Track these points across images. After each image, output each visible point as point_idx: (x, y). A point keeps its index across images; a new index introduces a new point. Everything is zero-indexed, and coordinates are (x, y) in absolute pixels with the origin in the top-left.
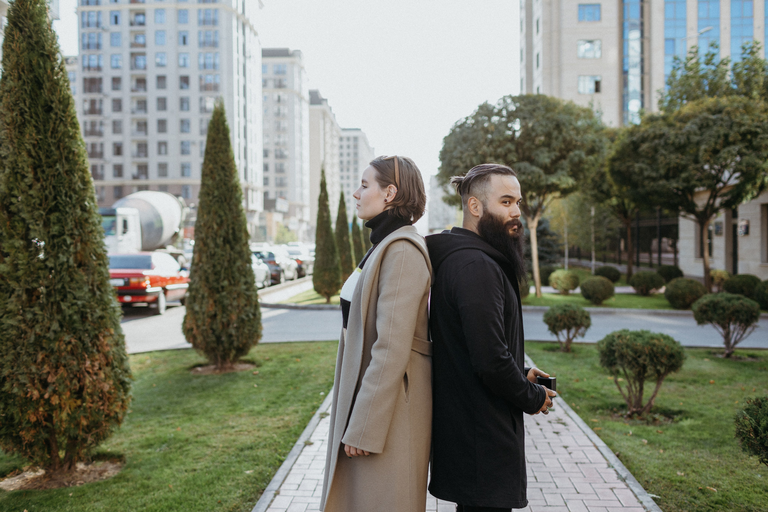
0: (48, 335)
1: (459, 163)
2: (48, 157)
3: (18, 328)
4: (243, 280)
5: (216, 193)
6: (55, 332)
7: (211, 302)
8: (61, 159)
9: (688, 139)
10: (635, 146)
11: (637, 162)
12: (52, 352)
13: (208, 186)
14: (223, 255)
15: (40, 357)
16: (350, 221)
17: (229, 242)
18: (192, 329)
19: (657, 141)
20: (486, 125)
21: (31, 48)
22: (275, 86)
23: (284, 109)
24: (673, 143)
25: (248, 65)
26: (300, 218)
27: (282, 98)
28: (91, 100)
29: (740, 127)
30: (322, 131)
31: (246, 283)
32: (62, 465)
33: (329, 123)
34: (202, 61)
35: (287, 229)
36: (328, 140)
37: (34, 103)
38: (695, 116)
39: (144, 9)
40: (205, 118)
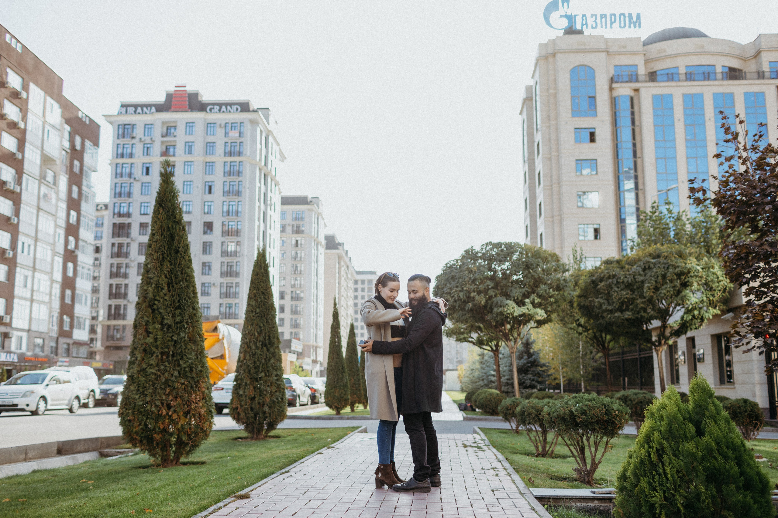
0: (172, 379)
2: (176, 278)
3: (155, 374)
4: (275, 373)
5: (258, 311)
6: (176, 377)
7: (252, 388)
8: (182, 280)
9: (635, 278)
10: (594, 283)
11: (597, 298)
12: (174, 388)
14: (261, 355)
15: (168, 390)
17: (266, 346)
18: (237, 408)
19: (610, 280)
20: (471, 266)
21: (168, 218)
22: (293, 232)
23: (301, 253)
24: (623, 282)
25: (269, 213)
26: (314, 358)
27: (299, 242)
28: (119, 244)
29: (675, 268)
30: (337, 275)
31: (277, 375)
32: (172, 461)
33: (345, 266)
34: (225, 209)
35: (301, 369)
36: (343, 282)
37: (170, 248)
38: (640, 260)
39: (174, 162)
40: (226, 261)
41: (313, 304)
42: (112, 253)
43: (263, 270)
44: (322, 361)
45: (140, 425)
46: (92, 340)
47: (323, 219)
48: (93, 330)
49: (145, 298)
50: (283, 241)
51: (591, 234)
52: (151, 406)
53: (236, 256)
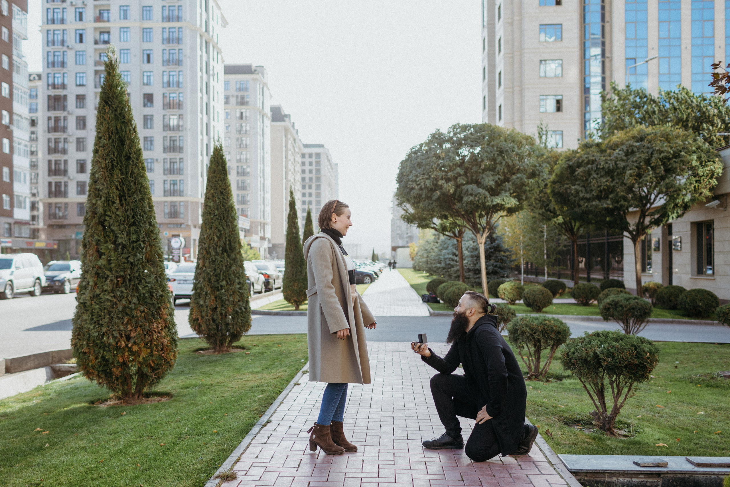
0: (130, 306)
1: (414, 185)
2: (129, 190)
3: (110, 301)
4: (237, 281)
6: (134, 304)
7: (213, 298)
8: (136, 191)
9: (616, 164)
10: (571, 169)
11: (574, 185)
12: (133, 317)
13: (210, 207)
14: (221, 261)
15: (126, 319)
17: (226, 251)
18: (197, 320)
19: (590, 166)
20: (438, 152)
21: (116, 118)
22: (237, 103)
23: (246, 126)
24: (603, 168)
25: (212, 83)
26: (262, 235)
27: (244, 114)
28: (55, 117)
29: (660, 154)
30: (284, 148)
31: (239, 283)
32: (133, 395)
33: (292, 139)
34: (166, 79)
35: (249, 247)
36: (290, 157)
37: (120, 154)
38: (622, 144)
39: (109, 28)
40: (169, 136)
41: (260, 180)
42: (48, 127)
43: (220, 167)
44: (270, 238)
45: (96, 358)
46: (33, 218)
47: (269, 89)
48: (33, 206)
50: (227, 113)
52: (109, 337)
53: (179, 130)
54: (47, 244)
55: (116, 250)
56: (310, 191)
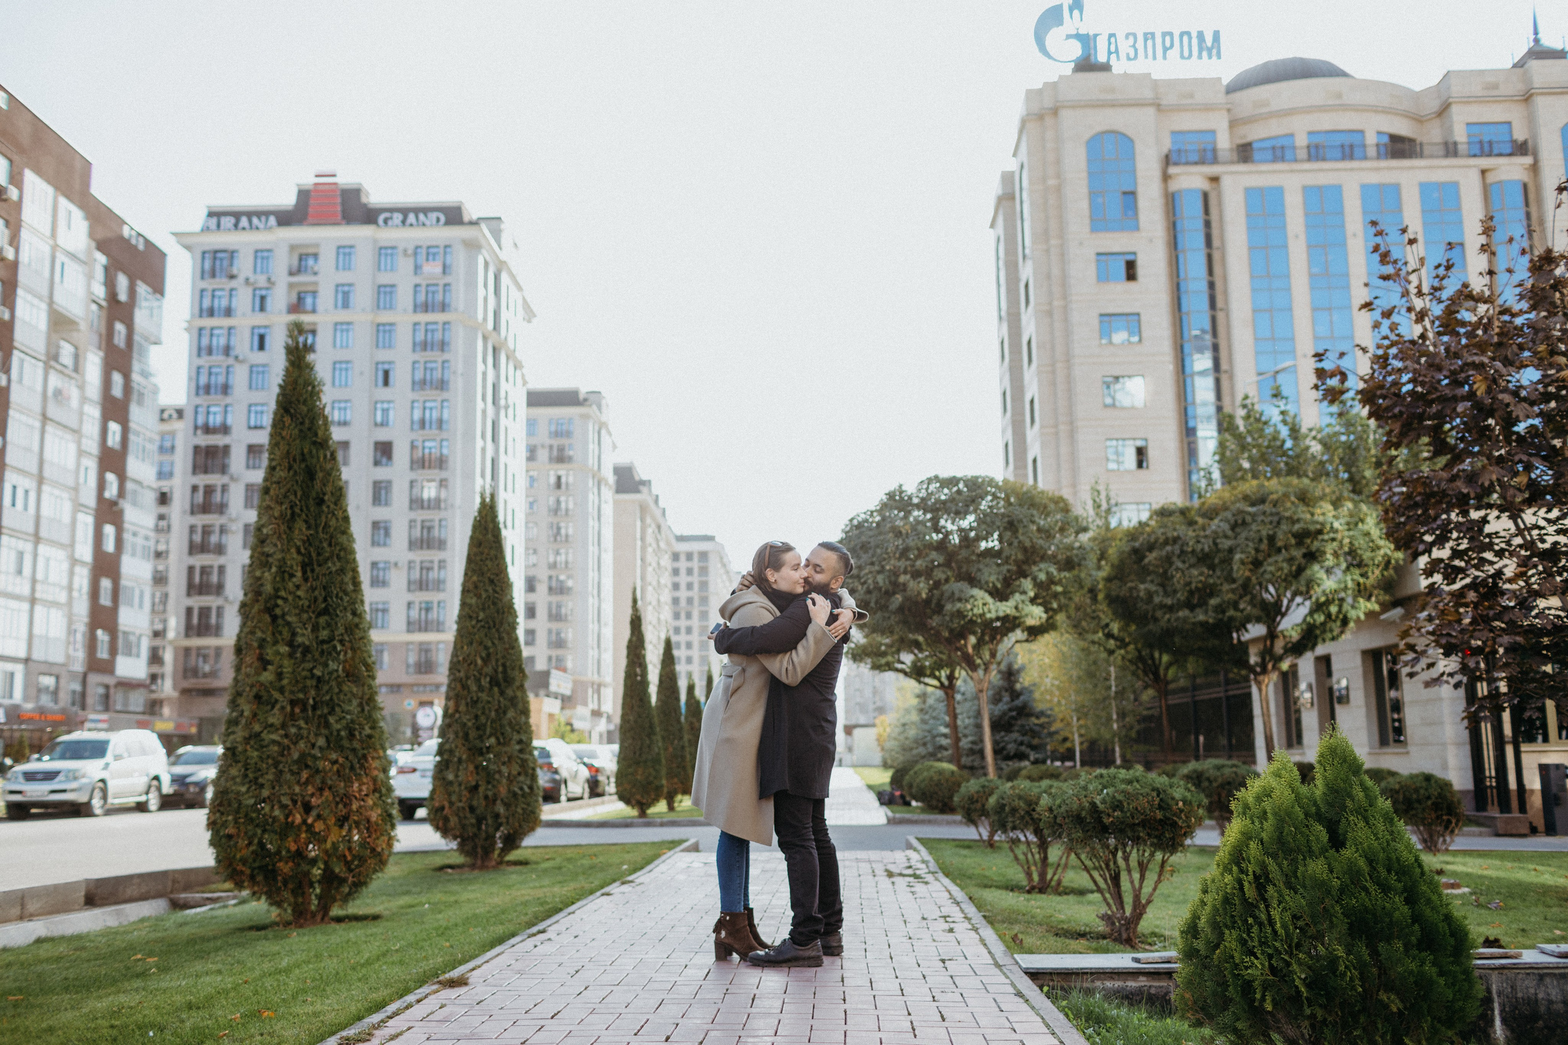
0: (313, 752)
2: (319, 554)
3: (279, 743)
4: (516, 737)
5: (481, 615)
6: (320, 748)
7: (471, 767)
8: (331, 557)
9: (1215, 544)
10: (1138, 554)
11: (1143, 582)
12: (318, 771)
13: (470, 606)
14: (489, 702)
15: (305, 775)
16: (683, 684)
17: (498, 685)
18: (442, 808)
19: (1169, 548)
20: (899, 523)
21: (302, 435)
22: (551, 459)
23: (567, 501)
24: (1193, 552)
25: (503, 422)
26: (596, 707)
27: (563, 480)
28: (206, 486)
29: (1293, 524)
30: (639, 543)
31: (520, 742)
32: (314, 915)
33: (653, 526)
34: (417, 415)
35: (569, 728)
36: (650, 558)
37: (306, 496)
38: (1226, 508)
39: (315, 324)
40: (419, 519)
41: (592, 601)
42: (192, 505)
44: (610, 712)
45: (250, 844)
46: (154, 677)
47: (610, 434)
48: (155, 658)
49: (258, 594)
50: (531, 477)
51: (1130, 459)
52: (272, 807)
53: (439, 508)
54: (178, 726)
55: (291, 655)
56: (689, 623)
